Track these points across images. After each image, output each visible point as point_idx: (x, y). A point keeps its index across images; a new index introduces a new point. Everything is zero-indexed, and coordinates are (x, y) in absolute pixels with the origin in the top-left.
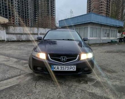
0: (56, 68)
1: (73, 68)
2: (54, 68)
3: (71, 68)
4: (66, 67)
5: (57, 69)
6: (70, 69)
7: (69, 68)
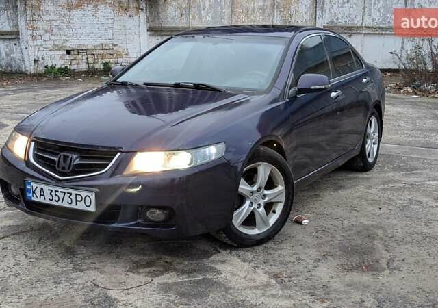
0: (38, 192)
2: (34, 192)
3: (79, 198)
4: (65, 193)
7: (73, 197)
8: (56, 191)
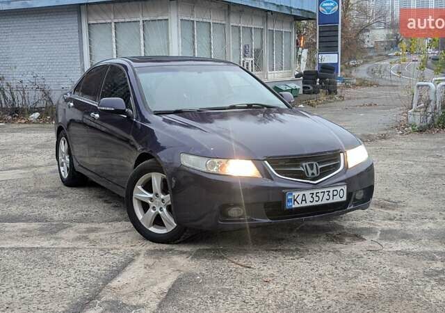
0: (299, 200)
1: (341, 194)
2: (295, 200)
3: (335, 193)
4: (324, 192)
5: (302, 200)
6: (333, 195)
7: (331, 194)
8: (317, 193)
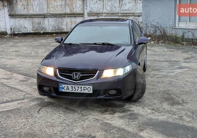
0: (65, 88)
1: (89, 90)
2: (63, 88)
3: (85, 88)
4: (79, 87)
5: (67, 89)
6: (84, 90)
8: (74, 87)
